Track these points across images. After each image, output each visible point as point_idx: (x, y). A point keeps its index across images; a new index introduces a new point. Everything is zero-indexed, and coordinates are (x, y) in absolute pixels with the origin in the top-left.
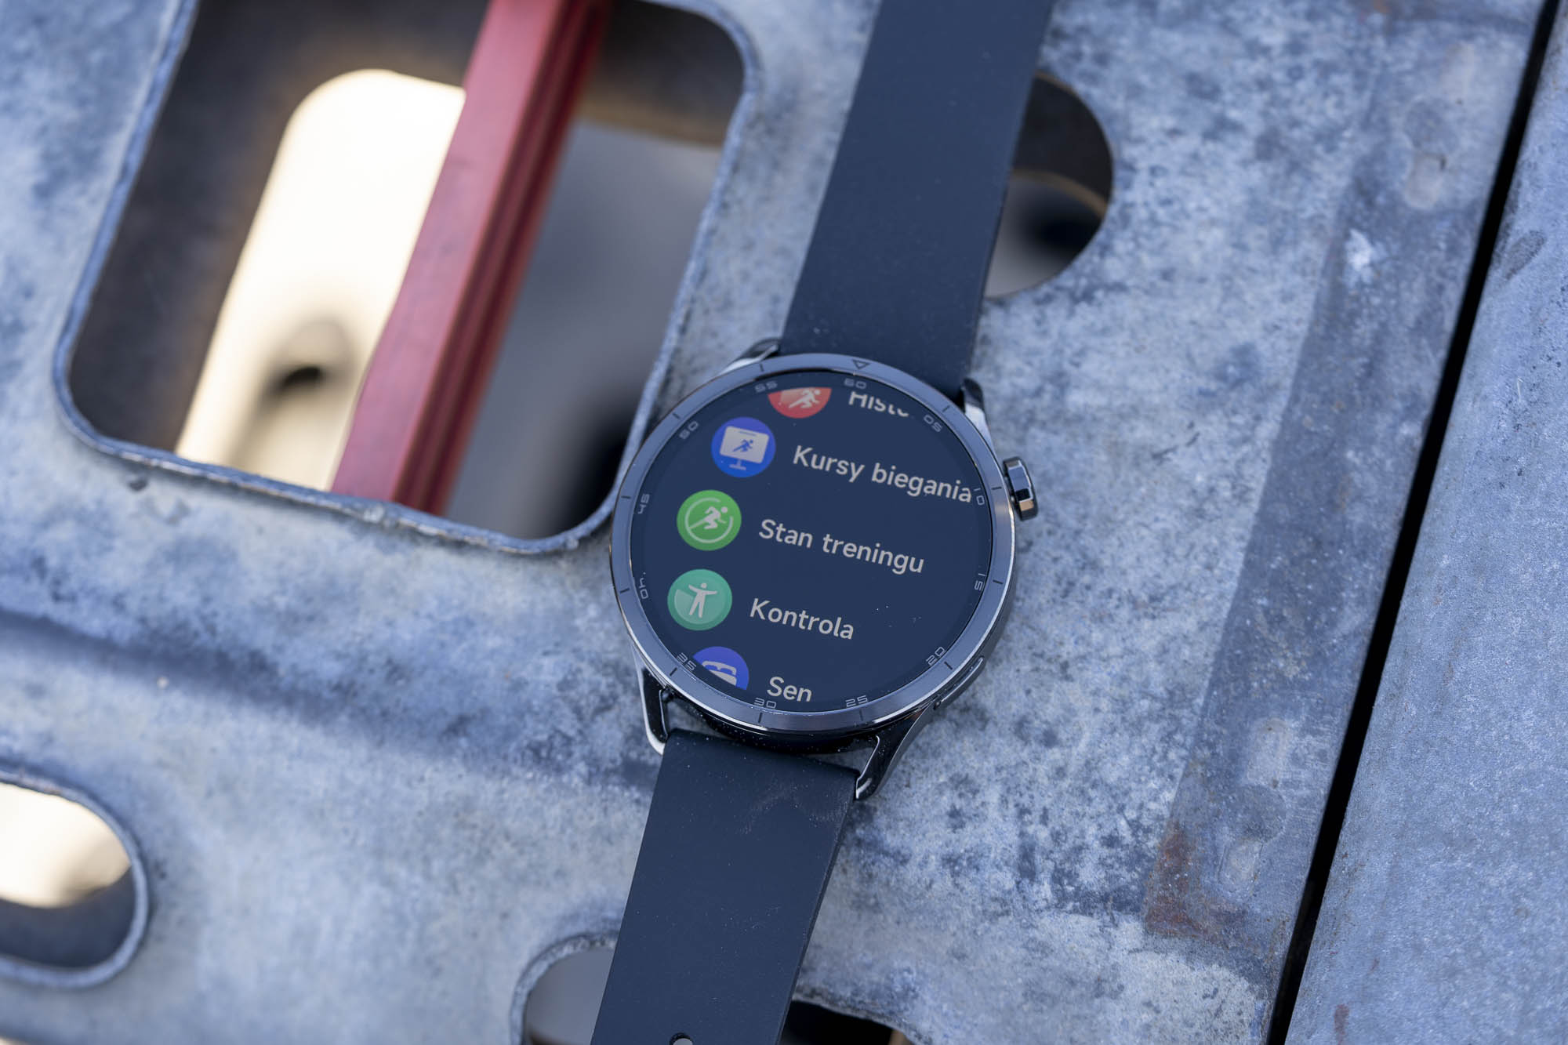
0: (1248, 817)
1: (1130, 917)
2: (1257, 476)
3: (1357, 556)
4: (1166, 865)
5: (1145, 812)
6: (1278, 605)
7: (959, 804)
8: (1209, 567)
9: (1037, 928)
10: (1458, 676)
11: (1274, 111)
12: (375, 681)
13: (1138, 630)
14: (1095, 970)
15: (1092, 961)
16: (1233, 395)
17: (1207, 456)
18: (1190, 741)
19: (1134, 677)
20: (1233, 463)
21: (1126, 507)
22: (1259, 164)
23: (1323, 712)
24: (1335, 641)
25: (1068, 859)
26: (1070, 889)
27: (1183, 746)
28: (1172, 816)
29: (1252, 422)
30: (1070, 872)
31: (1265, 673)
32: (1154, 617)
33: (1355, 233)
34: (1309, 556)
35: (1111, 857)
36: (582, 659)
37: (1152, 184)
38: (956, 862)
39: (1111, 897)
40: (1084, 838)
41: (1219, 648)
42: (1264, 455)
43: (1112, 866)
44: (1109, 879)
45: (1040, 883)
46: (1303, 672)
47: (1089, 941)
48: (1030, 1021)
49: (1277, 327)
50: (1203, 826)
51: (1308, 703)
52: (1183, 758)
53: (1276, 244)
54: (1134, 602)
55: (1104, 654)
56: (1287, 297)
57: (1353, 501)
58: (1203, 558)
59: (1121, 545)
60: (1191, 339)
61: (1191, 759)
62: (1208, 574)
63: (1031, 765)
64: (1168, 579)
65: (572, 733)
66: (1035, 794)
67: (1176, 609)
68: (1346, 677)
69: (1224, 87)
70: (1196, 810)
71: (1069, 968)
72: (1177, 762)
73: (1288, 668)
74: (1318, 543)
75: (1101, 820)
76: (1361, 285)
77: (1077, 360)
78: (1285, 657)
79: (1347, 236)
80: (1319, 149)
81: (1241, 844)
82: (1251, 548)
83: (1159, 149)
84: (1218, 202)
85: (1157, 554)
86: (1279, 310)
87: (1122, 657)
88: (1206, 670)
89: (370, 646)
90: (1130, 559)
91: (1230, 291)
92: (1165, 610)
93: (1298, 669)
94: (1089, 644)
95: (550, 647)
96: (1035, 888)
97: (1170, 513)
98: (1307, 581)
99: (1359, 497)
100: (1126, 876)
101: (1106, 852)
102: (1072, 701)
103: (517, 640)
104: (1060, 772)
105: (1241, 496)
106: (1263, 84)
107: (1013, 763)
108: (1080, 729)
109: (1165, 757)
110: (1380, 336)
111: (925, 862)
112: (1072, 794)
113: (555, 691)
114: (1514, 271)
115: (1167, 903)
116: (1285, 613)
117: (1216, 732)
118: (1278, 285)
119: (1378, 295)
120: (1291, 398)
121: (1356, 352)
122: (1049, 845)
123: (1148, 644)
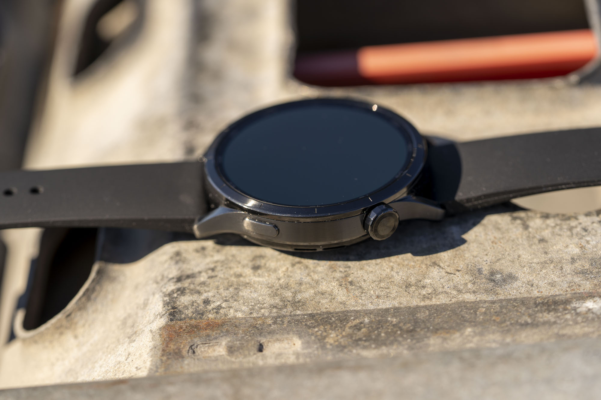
0: (238, 345)
1: (167, 320)
2: (440, 300)
4: (200, 324)
5: (227, 309)
6: (367, 326)
8: (378, 297)
9: (153, 296)
13: (330, 282)
14: (139, 327)
16: (484, 280)
17: (443, 280)
18: (274, 315)
19: (304, 286)
20: (444, 290)
23: (310, 357)
25: (191, 290)
26: (175, 295)
27: (271, 313)
28: (229, 319)
29: (471, 290)
30: (185, 293)
31: (325, 331)
32: (340, 285)
34: (401, 330)
35: (197, 304)
38: (177, 255)
39: (175, 310)
40: (205, 292)
41: (332, 312)
42: (454, 300)
43: (192, 306)
44: (185, 307)
45: (175, 285)
46: (331, 345)
47: (152, 315)
49: (532, 285)
50: (227, 331)
51: (314, 351)
52: (263, 314)
53: (583, 273)
54: (346, 276)
55: (312, 274)
56: (552, 284)
57: (442, 337)
58: (382, 293)
60: (509, 258)
61: (264, 317)
62: (374, 297)
63: (239, 265)
64: (364, 284)
66: (224, 271)
67: (348, 291)
70: (236, 326)
71: (139, 320)
72: (260, 313)
73: (331, 339)
74: (410, 331)
75: (217, 295)
76: (575, 309)
78: (337, 336)
81: (222, 347)
82: (397, 309)
84: (595, 246)
85: (378, 277)
86: (542, 283)
87: (313, 280)
88: (317, 310)
91: (544, 265)
92: (346, 287)
93: (332, 342)
96: (172, 284)
97: (403, 276)
98: (386, 332)
99: (445, 339)
100: (188, 312)
101: (200, 301)
104: (239, 276)
105: (424, 298)
107: (238, 259)
108: (266, 276)
109: (261, 308)
110: (547, 323)
112: (228, 282)
115: (179, 330)
116: (363, 330)
117: (283, 322)
118: (556, 279)
119: (572, 316)
120: (493, 301)
121: (533, 317)
122: (197, 282)
123: (323, 287)
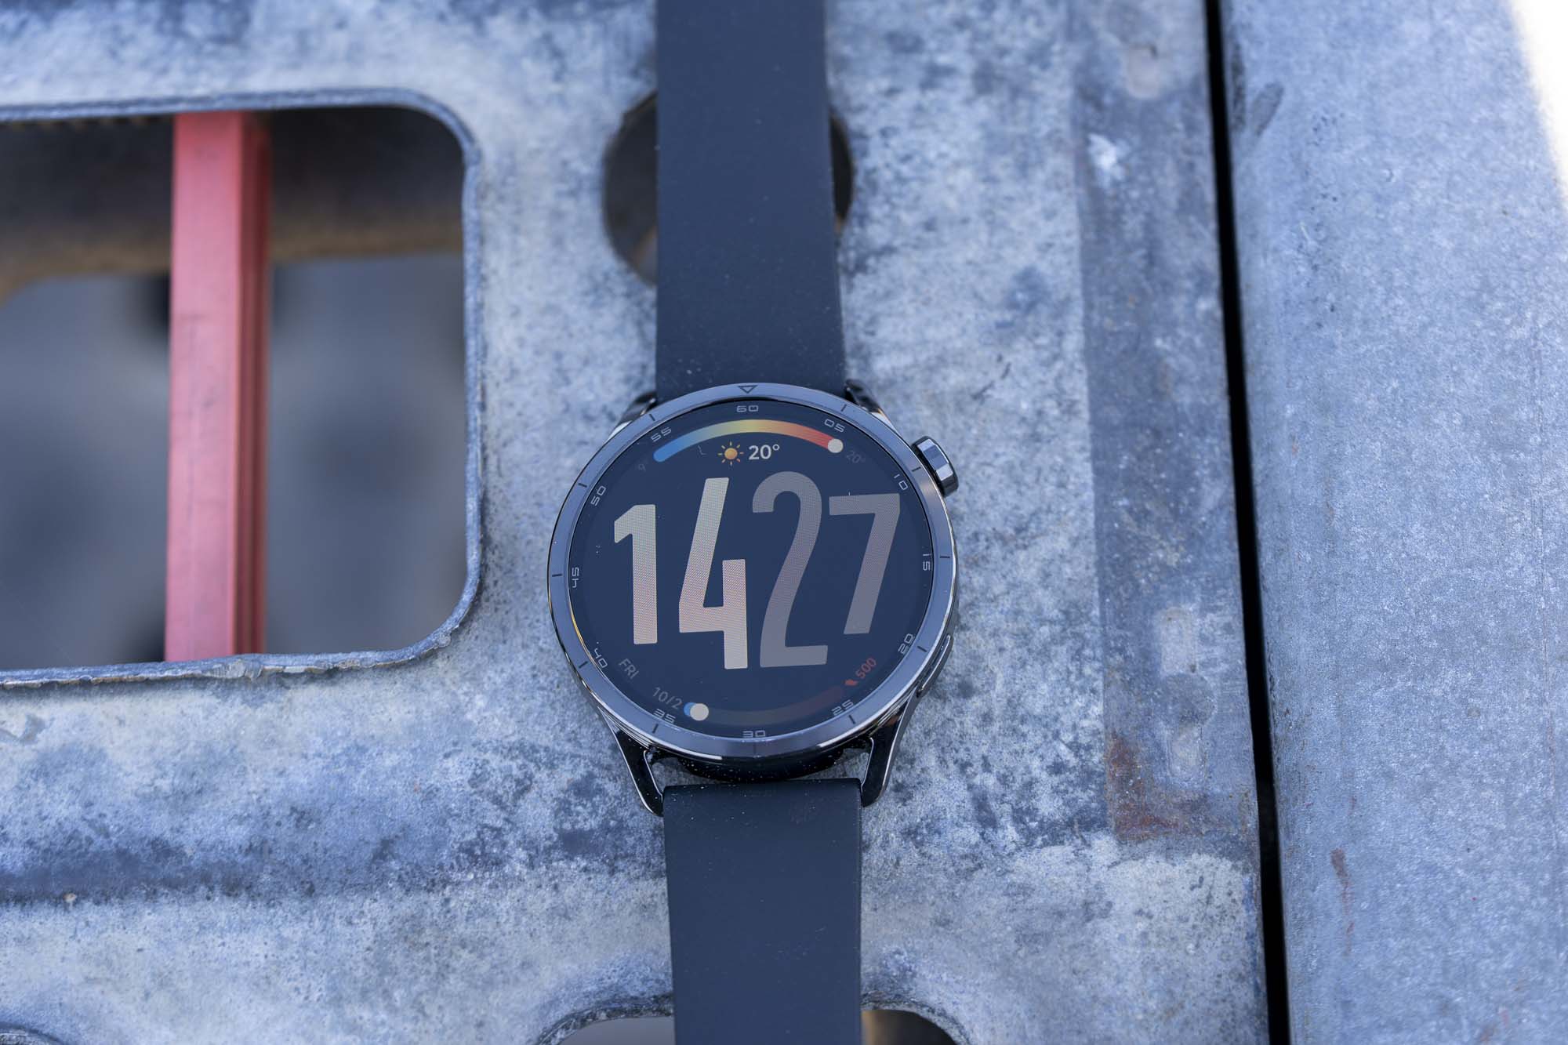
0: (1178, 706)
1: (1100, 834)
2: (1079, 388)
3: (1197, 434)
4: (1117, 775)
5: (1080, 732)
6: (1139, 502)
8: (1061, 485)
9: (1012, 872)
10: (1339, 512)
11: (980, 46)
12: (286, 832)
13: (1015, 564)
14: (1080, 895)
15: (1074, 886)
16: (1030, 319)
17: (1024, 383)
18: (1099, 652)
19: (1025, 608)
20: (1051, 382)
21: (964, 452)
22: (982, 99)
23: (1215, 588)
24: (1204, 519)
25: (1022, 797)
26: (1034, 824)
27: (1094, 658)
28: (1106, 727)
29: (1056, 339)
30: (1028, 808)
31: (1149, 567)
32: (1025, 547)
33: (1094, 138)
34: (1153, 447)
35: (1062, 783)
36: (485, 750)
37: (887, 146)
38: (916, 833)
39: (1076, 820)
40: (1030, 773)
41: (1097, 558)
42: (1078, 366)
43: (1066, 791)
44: (1067, 804)
45: (1004, 828)
46: (1184, 557)
47: (1067, 869)
48: (1029, 965)
49: (1050, 245)
50: (1139, 727)
51: (1198, 583)
52: (1098, 671)
53: (1023, 169)
55: (990, 595)
56: (1050, 214)
57: (1176, 384)
58: (1053, 479)
59: (971, 489)
60: (973, 278)
61: (1106, 669)
62: (1063, 492)
63: (957, 720)
64: (1027, 508)
65: (499, 824)
66: (969, 745)
67: (1045, 533)
68: (1226, 549)
69: (925, 36)
71: (1054, 901)
72: (1094, 675)
73: (1169, 557)
74: (1157, 433)
75: (1041, 751)
76: (1116, 184)
77: (871, 329)
78: (1162, 547)
79: (1088, 143)
80: (1034, 69)
81: (1179, 734)
82: (1095, 456)
83: (882, 111)
84: (956, 145)
85: (1008, 487)
86: (1047, 229)
87: (1008, 593)
88: (1092, 581)
89: (269, 801)
90: (985, 500)
91: (994, 225)
92: (1033, 537)
93: (1178, 555)
94: (973, 590)
95: (449, 749)
96: (1000, 833)
97: (1007, 446)
98: (1158, 471)
99: (1180, 380)
100: (1083, 797)
101: (1056, 779)
102: (974, 648)
103: (414, 751)
104: (987, 718)
105: (1070, 410)
106: (961, 24)
107: (940, 723)
108: (992, 672)
109: (1081, 674)
110: (1149, 226)
111: (886, 842)
112: (1005, 735)
113: (468, 789)
114: (1263, 127)
115: (1130, 810)
116: (1148, 506)
117: (1121, 637)
118: (1038, 206)
119: (1135, 189)
120: (1086, 306)
121: (1132, 246)
122: (1000, 790)
123: (1029, 573)
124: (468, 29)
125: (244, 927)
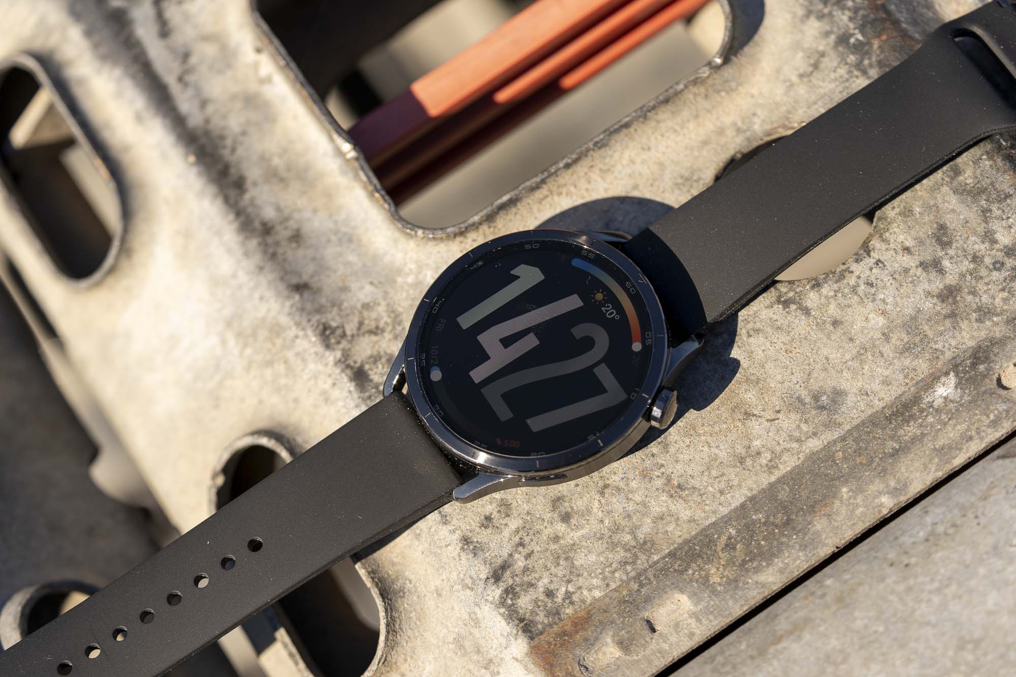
0: (626, 636)
1: (526, 640)
2: (788, 464)
3: (801, 546)
4: (566, 628)
5: (579, 592)
6: (739, 539)
7: (495, 515)
9: (480, 608)
10: (780, 646)
11: (969, 277)
12: (282, 234)
13: (657, 497)
14: (492, 653)
15: (495, 646)
16: (814, 412)
17: (771, 434)
18: (633, 574)
19: (635, 518)
20: (782, 447)
22: (935, 300)
23: (712, 613)
24: (750, 581)
25: (521, 586)
26: (509, 602)
27: (627, 573)
28: (591, 605)
29: (810, 433)
30: (517, 593)
31: (701, 569)
32: (671, 496)
33: (952, 374)
34: (777, 526)
35: (542, 601)
36: (385, 299)
37: (871, 269)
38: (468, 543)
39: (525, 622)
40: (538, 581)
41: (689, 538)
42: (801, 456)
43: (539, 607)
44: (532, 612)
45: (498, 587)
46: (720, 585)
47: (499, 636)
48: (449, 655)
49: (867, 394)
50: (601, 622)
51: (708, 602)
52: (621, 580)
53: (906, 349)
54: (669, 480)
55: (630, 496)
56: (886, 382)
57: (824, 515)
58: (722, 485)
59: (688, 446)
60: (819, 366)
61: (625, 583)
62: (718, 495)
63: (545, 524)
64: (696, 483)
65: (349, 333)
66: (535, 539)
67: (685, 501)
68: (740, 604)
69: (955, 245)
71: (482, 642)
72: (617, 580)
73: (714, 576)
74: (787, 523)
75: (554, 579)
76: (931, 405)
77: (751, 333)
78: (718, 569)
79: (947, 374)
80: (974, 316)
81: (611, 647)
82: (752, 499)
83: (892, 252)
85: (702, 465)
86: (876, 386)
87: (638, 504)
88: (673, 544)
89: (296, 215)
90: (687, 457)
91: (859, 356)
92: (680, 497)
94: (627, 485)
95: (376, 282)
96: (494, 587)
97: (727, 449)
98: (764, 538)
99: (829, 515)
100: (541, 618)
101: (542, 597)
102: (595, 507)
103: (364, 266)
104: (556, 539)
105: (771, 467)
106: (976, 259)
107: (538, 516)
108: (585, 525)
109: (613, 572)
110: (916, 440)
111: (454, 532)
112: (552, 554)
113: (359, 306)
114: (1004, 457)
115: (549, 647)
116: (738, 546)
117: (649, 580)
118: (887, 373)
119: (934, 417)
120: (841, 436)
121: (896, 438)
122: (518, 571)
123: (656, 508)
124: (800, 12)
125: (229, 251)
